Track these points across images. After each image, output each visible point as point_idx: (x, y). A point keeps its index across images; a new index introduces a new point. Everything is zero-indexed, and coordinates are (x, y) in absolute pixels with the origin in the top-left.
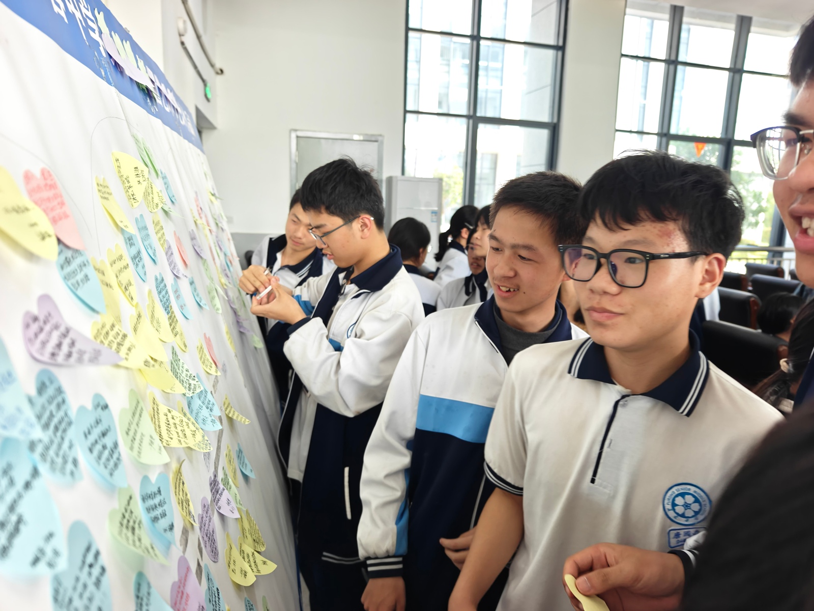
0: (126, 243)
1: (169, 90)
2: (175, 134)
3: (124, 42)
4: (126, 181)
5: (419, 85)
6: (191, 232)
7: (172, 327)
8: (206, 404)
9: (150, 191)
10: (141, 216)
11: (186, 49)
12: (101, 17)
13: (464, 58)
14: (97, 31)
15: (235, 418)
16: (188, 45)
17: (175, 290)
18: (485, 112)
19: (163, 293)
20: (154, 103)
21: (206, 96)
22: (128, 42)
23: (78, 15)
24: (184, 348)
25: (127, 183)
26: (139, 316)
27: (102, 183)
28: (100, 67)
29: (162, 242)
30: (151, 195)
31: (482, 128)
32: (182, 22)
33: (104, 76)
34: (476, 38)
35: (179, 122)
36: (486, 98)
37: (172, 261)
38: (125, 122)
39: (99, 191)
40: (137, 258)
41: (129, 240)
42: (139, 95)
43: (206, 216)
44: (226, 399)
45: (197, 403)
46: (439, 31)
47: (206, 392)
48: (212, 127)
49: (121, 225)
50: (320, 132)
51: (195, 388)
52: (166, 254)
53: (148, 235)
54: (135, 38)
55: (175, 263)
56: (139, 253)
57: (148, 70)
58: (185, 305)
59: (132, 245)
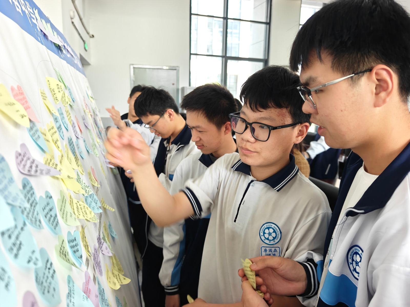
0: (55, 121)
1: (68, 46)
2: (72, 68)
3: (47, 23)
4: (53, 91)
5: (197, 41)
6: (83, 116)
7: (76, 162)
8: (94, 200)
9: (64, 96)
10: (60, 108)
11: (74, 26)
12: (36, 12)
13: (220, 28)
14: (35, 19)
15: (107, 208)
16: (75, 23)
17: (77, 144)
18: (231, 54)
19: (72, 145)
20: (62, 53)
21: (85, 48)
22: (49, 23)
23: (27, 12)
24: (82, 173)
25: (53, 92)
26: (62, 156)
27: (43, 92)
28: (38, 36)
29: (70, 121)
30: (64, 98)
31: (229, 62)
32: (72, 12)
33: (40, 41)
34: (226, 18)
35: (74, 62)
36: (231, 47)
37: (75, 130)
38: (50, 63)
39: (42, 96)
40: (59, 128)
41: (56, 119)
42: (55, 49)
43: (89, 109)
44: (102, 199)
45: (89, 200)
46: (207, 15)
47: (93, 194)
48: (88, 64)
49: (53, 112)
50: (146, 65)
51: (89, 192)
52: (72, 127)
53: (64, 117)
54: (52, 22)
55: (77, 131)
56: (60, 125)
57: (59, 37)
58: (82, 152)
59: (57, 122)
